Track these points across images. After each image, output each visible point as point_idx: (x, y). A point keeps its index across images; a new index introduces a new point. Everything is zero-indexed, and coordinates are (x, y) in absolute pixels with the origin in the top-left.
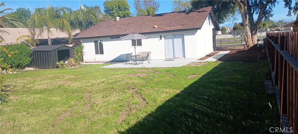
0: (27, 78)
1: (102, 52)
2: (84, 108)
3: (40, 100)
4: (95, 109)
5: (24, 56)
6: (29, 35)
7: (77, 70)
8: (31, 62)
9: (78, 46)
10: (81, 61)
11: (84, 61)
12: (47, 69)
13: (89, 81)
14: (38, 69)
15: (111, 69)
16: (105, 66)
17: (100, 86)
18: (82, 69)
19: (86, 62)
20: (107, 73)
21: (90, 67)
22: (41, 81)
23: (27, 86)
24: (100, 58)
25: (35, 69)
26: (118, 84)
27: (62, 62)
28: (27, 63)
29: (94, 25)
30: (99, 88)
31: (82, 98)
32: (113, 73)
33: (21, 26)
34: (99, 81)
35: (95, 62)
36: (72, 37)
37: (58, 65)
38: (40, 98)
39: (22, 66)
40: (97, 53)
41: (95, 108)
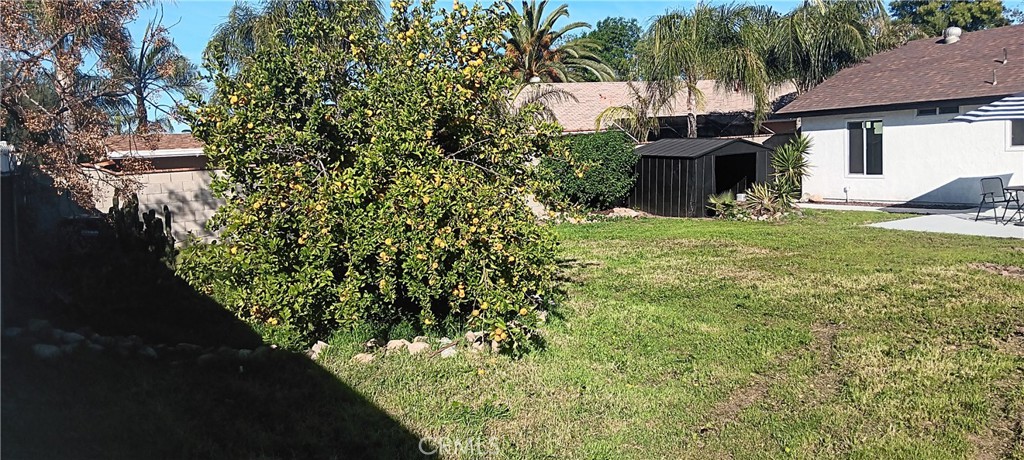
0: (617, 241)
1: (875, 168)
2: (812, 386)
3: (657, 326)
4: (859, 399)
5: (614, 170)
6: (630, 105)
7: (780, 229)
8: (631, 191)
9: (789, 143)
10: (794, 197)
11: (804, 198)
12: (679, 218)
13: (828, 276)
14: (650, 216)
15: (912, 237)
16: (888, 219)
17: (872, 303)
18: (796, 227)
19: (811, 201)
20: (895, 249)
21: (826, 219)
22: (659, 257)
23: (619, 270)
24: (866, 188)
25: (641, 213)
26: (948, 305)
27: (727, 198)
28: (619, 192)
29: (854, 61)
30: (866, 311)
31: (801, 342)
32: (921, 252)
33: (609, 74)
34: (864, 280)
35: (846, 203)
36: (767, 110)
37: (715, 206)
38: (658, 319)
39: (605, 201)
40: (855, 168)
41: (856, 394)
